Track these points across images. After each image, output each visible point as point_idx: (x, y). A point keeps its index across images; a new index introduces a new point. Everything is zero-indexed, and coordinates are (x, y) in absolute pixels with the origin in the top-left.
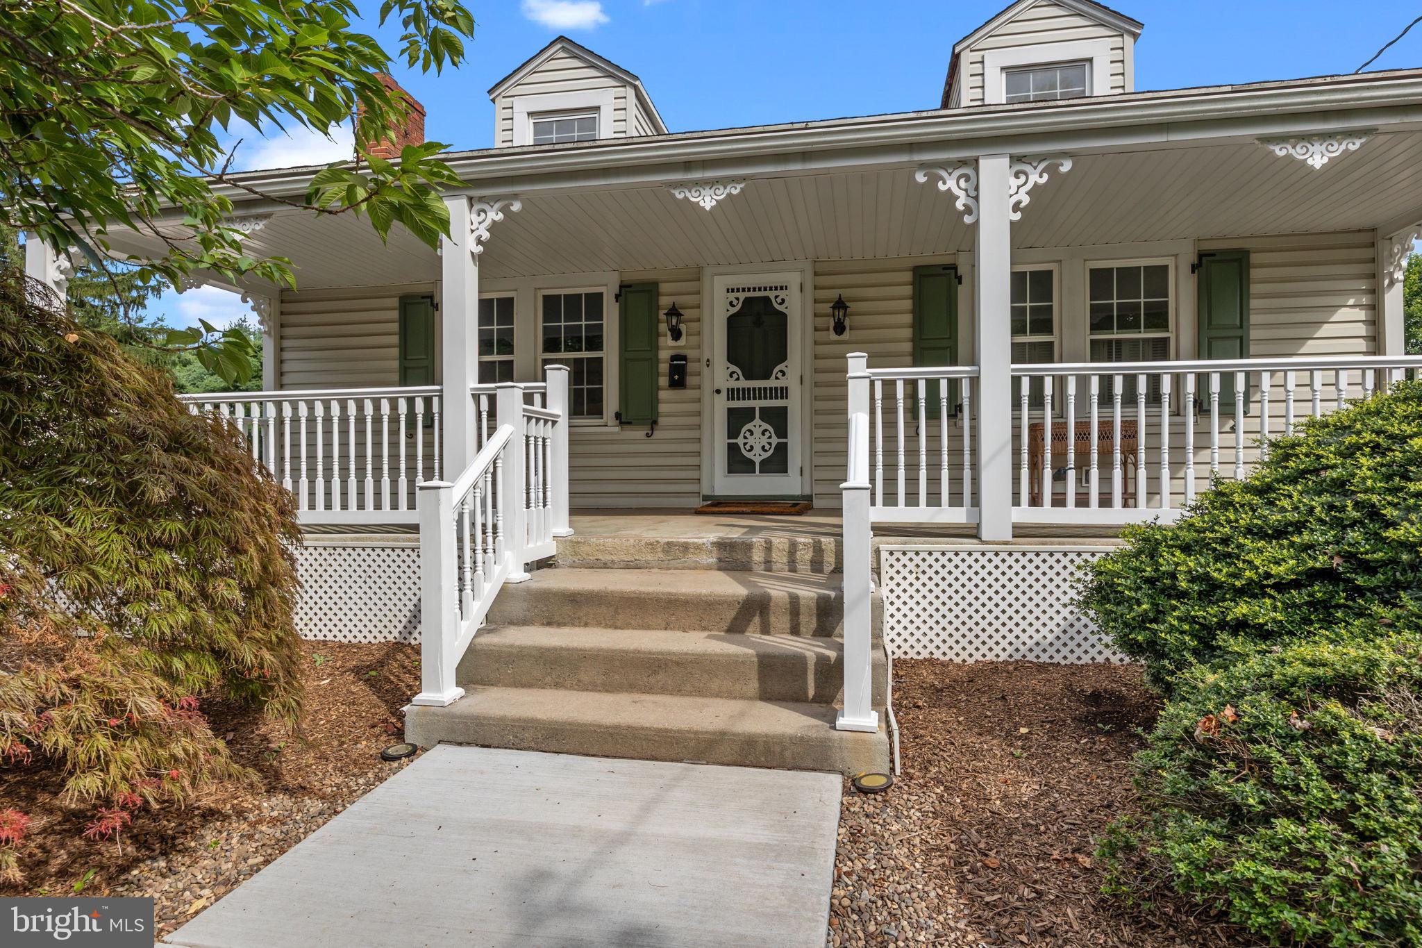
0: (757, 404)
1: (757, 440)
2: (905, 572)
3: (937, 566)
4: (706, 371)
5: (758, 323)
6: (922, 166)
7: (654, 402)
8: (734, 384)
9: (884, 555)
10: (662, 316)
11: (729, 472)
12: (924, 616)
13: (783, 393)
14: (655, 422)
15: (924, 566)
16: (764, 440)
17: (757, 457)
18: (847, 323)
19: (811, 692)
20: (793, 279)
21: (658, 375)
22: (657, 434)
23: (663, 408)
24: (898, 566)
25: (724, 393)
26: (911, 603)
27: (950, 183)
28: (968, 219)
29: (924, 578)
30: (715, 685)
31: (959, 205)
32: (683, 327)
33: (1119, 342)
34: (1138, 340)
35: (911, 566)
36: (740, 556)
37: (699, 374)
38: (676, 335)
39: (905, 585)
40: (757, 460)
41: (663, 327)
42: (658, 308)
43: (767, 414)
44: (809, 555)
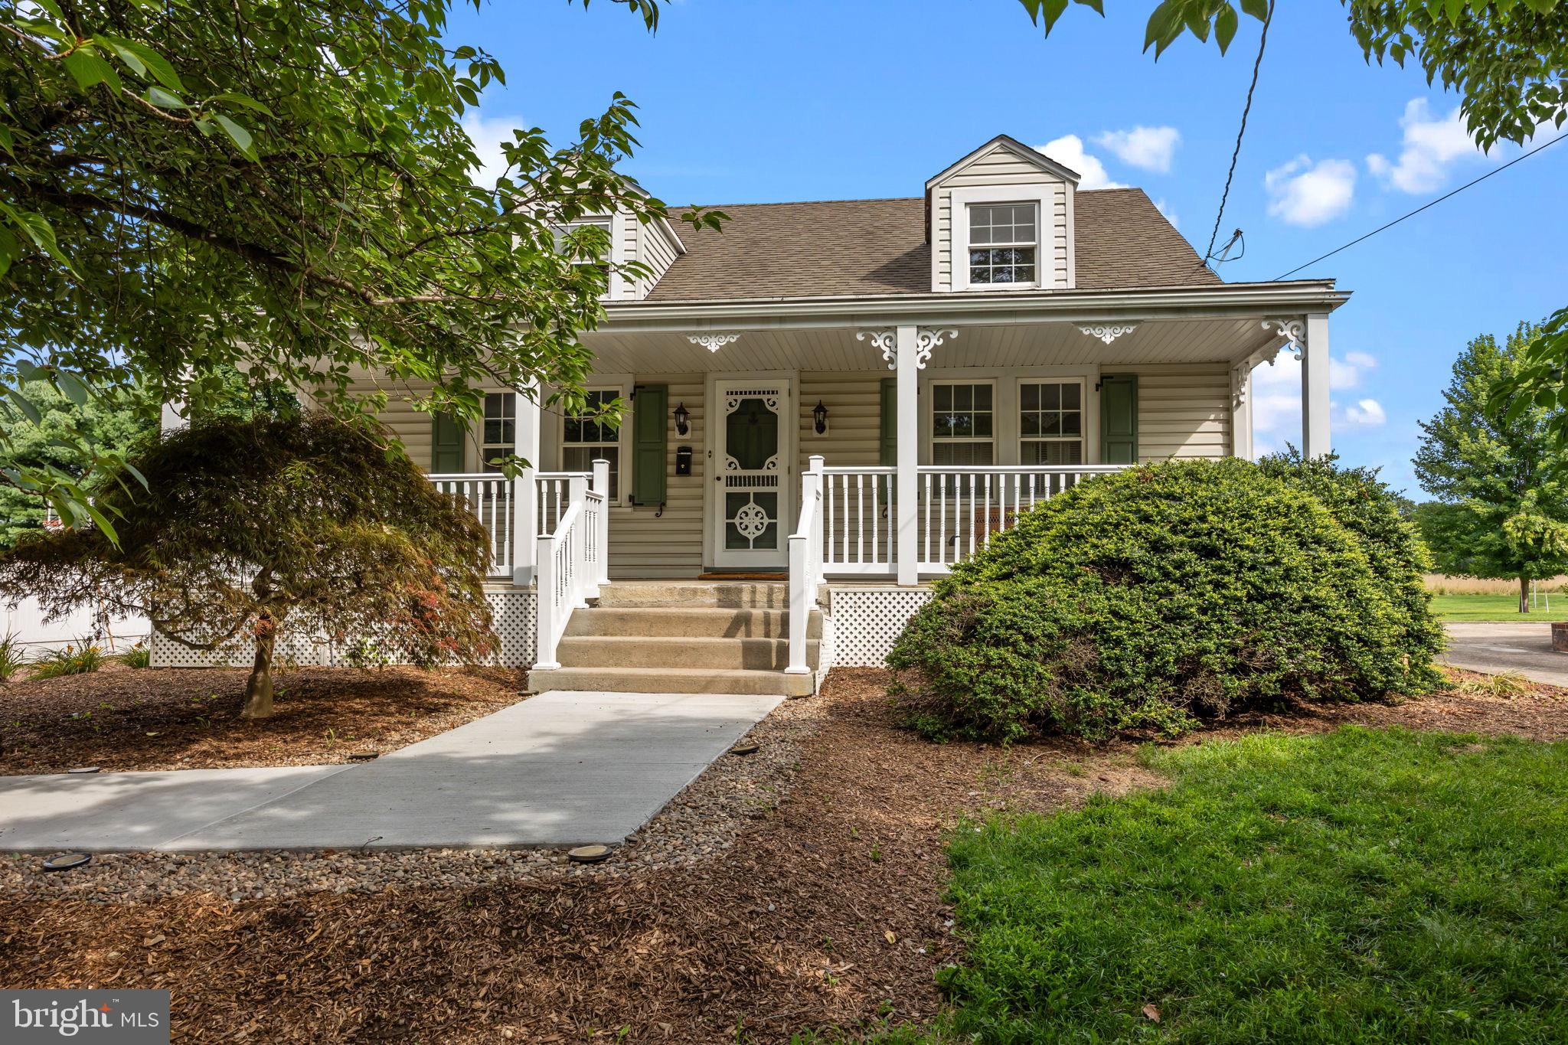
0: (752, 490)
1: (752, 521)
2: (847, 607)
3: (868, 603)
4: (708, 461)
5: (754, 421)
6: (861, 329)
7: (663, 487)
8: (732, 473)
9: (833, 595)
10: (671, 411)
11: (728, 547)
12: (860, 637)
13: (773, 481)
14: (664, 504)
15: (860, 603)
16: (757, 521)
17: (751, 534)
18: (827, 423)
19: (774, 664)
20: (783, 385)
21: (667, 463)
22: (666, 515)
23: (670, 492)
24: (842, 603)
25: (724, 480)
26: (851, 629)
27: (879, 342)
28: (890, 367)
29: (860, 611)
30: (716, 661)
31: (885, 357)
32: (689, 423)
33: (1044, 444)
34: (1058, 443)
35: (851, 603)
36: (733, 597)
37: (702, 463)
38: (683, 429)
39: (847, 616)
40: (751, 538)
41: (672, 423)
42: (667, 406)
43: (760, 499)
44: (782, 596)
